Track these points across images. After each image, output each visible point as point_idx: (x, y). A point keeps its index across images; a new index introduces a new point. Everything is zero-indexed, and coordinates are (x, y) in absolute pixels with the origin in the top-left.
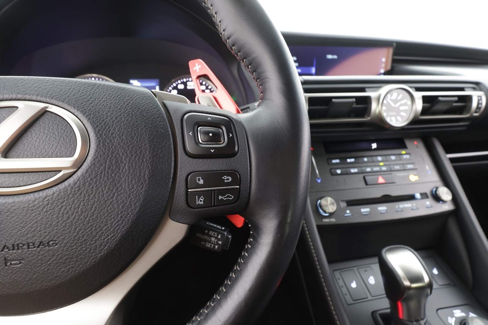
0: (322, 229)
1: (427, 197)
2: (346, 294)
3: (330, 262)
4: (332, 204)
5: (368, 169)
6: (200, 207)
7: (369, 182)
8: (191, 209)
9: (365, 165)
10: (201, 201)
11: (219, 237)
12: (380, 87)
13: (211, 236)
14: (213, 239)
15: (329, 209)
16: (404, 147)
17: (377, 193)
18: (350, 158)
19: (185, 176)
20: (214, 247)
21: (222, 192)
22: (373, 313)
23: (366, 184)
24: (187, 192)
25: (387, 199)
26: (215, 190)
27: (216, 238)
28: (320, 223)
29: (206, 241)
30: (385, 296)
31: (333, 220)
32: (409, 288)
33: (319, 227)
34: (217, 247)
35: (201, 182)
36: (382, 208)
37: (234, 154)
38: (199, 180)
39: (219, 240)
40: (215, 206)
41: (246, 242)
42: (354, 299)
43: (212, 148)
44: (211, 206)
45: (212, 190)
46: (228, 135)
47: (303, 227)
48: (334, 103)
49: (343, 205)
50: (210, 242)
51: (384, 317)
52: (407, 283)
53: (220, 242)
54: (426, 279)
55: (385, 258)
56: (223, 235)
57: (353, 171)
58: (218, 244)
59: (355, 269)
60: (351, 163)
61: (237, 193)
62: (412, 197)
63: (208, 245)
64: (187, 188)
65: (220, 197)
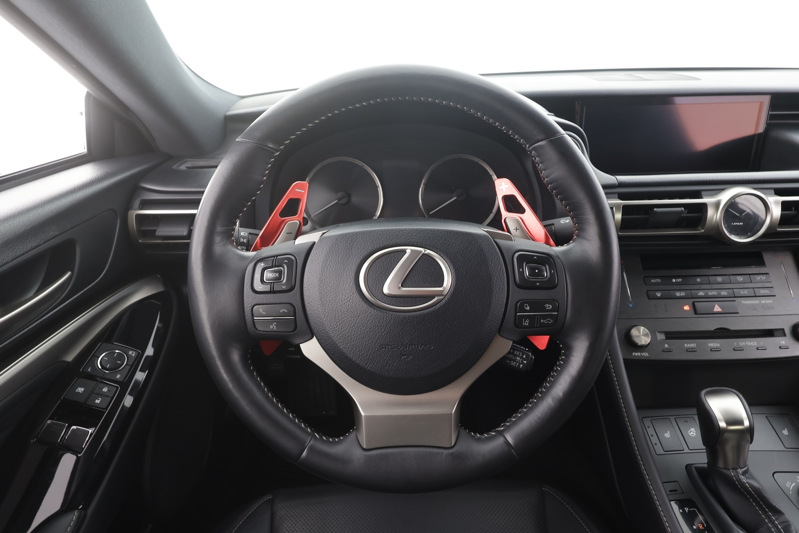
0: (630, 364)
1: (785, 335)
2: (656, 444)
3: (639, 408)
4: (646, 335)
5: (701, 293)
6: (525, 327)
7: (699, 311)
8: (518, 329)
9: (697, 287)
10: (527, 323)
11: (524, 357)
12: (723, 190)
13: (516, 356)
14: (518, 359)
15: (641, 341)
16: (761, 263)
17: (710, 325)
18: (676, 277)
19: (515, 303)
20: (519, 365)
21: (544, 317)
22: (688, 467)
23: (696, 313)
24: (516, 315)
25: (723, 333)
26: (538, 315)
27: (521, 357)
28: (628, 357)
29: (511, 360)
30: (705, 451)
31: (646, 354)
32: (725, 431)
33: (626, 361)
34: (521, 366)
35: (528, 308)
36: (713, 344)
37: (555, 287)
38: (526, 307)
39: (524, 359)
40: (537, 327)
41: (555, 364)
42: (665, 450)
43: (538, 282)
44: (534, 328)
45: (535, 315)
46: (550, 272)
47: (606, 359)
48: (656, 212)
49: (661, 337)
50: (515, 361)
51: (700, 470)
52: (723, 424)
53: (525, 362)
54: (747, 423)
55: (705, 402)
56: (527, 356)
57: (678, 294)
58: (523, 363)
59: (672, 419)
60: (676, 283)
61: (555, 318)
62: (769, 333)
63: (513, 364)
64: (516, 313)
65: (542, 321)
